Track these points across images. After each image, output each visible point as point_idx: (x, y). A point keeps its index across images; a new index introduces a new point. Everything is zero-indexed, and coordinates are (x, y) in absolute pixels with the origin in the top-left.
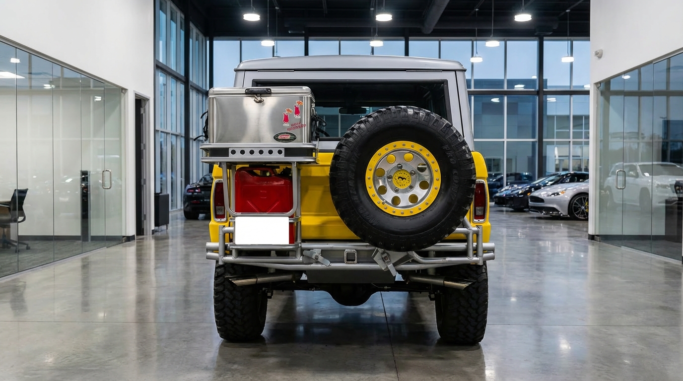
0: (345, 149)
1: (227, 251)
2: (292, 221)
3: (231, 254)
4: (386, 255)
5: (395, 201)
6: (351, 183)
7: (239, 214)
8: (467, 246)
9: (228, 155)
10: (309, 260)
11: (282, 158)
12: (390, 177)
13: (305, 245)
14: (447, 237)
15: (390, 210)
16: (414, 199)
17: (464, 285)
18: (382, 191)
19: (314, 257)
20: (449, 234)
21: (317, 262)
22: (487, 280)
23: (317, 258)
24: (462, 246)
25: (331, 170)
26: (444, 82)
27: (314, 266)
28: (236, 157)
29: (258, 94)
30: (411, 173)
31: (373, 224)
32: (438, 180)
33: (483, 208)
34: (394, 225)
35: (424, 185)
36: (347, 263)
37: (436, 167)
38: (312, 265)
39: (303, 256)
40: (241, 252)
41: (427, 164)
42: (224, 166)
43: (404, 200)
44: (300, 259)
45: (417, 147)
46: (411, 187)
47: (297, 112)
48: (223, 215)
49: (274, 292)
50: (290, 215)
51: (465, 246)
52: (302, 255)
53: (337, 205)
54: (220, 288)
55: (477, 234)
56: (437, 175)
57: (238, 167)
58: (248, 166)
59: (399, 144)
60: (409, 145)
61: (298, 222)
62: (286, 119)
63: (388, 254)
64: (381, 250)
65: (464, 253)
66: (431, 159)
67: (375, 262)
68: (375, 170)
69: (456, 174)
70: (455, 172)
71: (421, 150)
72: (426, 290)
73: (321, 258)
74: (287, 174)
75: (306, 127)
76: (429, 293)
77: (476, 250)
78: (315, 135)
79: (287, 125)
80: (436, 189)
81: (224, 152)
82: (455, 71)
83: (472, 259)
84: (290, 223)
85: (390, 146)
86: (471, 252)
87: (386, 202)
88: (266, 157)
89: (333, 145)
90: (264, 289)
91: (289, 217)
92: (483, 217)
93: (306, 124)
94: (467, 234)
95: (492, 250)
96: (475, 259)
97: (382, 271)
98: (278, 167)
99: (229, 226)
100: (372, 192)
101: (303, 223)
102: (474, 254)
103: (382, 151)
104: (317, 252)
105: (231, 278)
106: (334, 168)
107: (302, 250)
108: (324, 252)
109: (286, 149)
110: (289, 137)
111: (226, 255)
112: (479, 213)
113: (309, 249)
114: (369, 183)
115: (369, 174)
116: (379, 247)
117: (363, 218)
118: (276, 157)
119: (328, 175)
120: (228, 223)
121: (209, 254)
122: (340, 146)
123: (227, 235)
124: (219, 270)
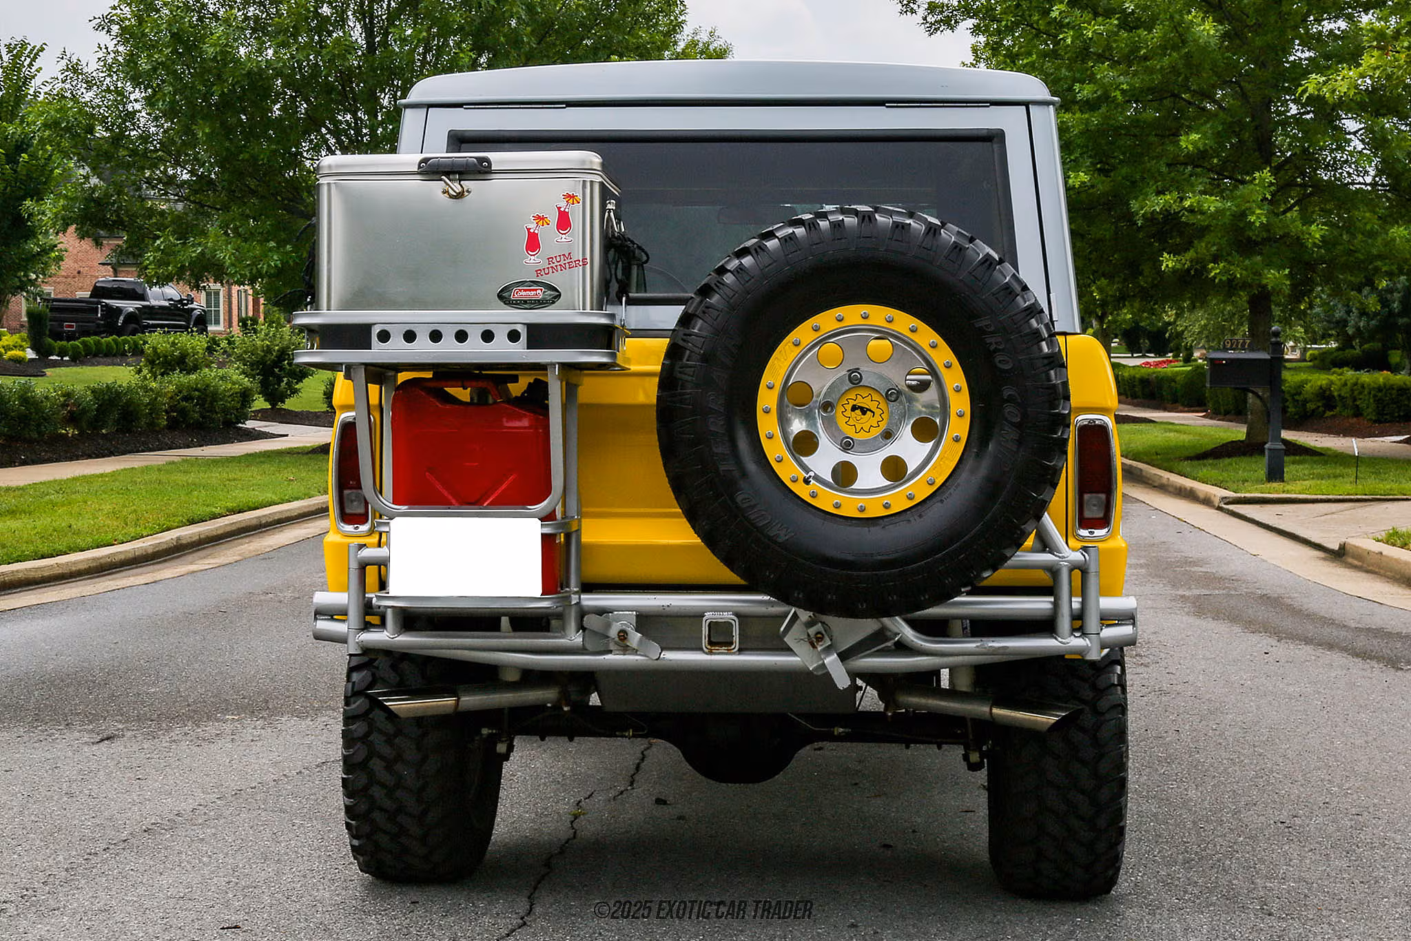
0: (697, 327)
1: (371, 616)
2: (547, 530)
3: (383, 624)
4: (819, 627)
5: (844, 476)
6: (716, 425)
7: (403, 508)
8: (1056, 604)
9: (368, 346)
10: (600, 641)
11: (519, 352)
12: (827, 406)
13: (590, 600)
14: (991, 577)
15: (827, 500)
16: (894, 469)
17: (1047, 719)
18: (804, 445)
19: (613, 633)
20: (995, 569)
21: (626, 649)
22: (1122, 708)
23: (623, 635)
24: (1041, 604)
25: (662, 386)
26: (995, 138)
27: (615, 659)
28: (393, 351)
29: (454, 173)
30: (887, 397)
31: (780, 540)
32: (961, 415)
33: (1103, 496)
34: (838, 544)
35: (926, 430)
36: (711, 653)
37: (955, 379)
38: (609, 657)
39: (584, 629)
40: (412, 619)
41: (933, 371)
42: (361, 374)
43: (870, 473)
44: (577, 639)
45: (904, 322)
46: (888, 435)
47: (564, 222)
48: (360, 515)
49: (517, 742)
50: (543, 514)
51: (1050, 606)
52: (581, 627)
53: (679, 486)
54: (359, 728)
55: (1083, 570)
56: (960, 403)
57: (402, 377)
58: (429, 375)
59: (852, 314)
60: (879, 314)
61: (571, 536)
62: (533, 243)
63: (823, 623)
64: (804, 615)
65: (1046, 626)
66: (943, 355)
67: (788, 650)
68: (785, 388)
69: (1010, 399)
70: (1007, 392)
71: (913, 330)
72: (954, 739)
73: (635, 638)
74: (537, 397)
75: (588, 266)
76: (966, 749)
77: (1079, 619)
78: (614, 287)
79: (533, 260)
80: (957, 439)
81: (358, 336)
82: (1026, 104)
83: (1067, 642)
84: (543, 535)
85: (827, 320)
86: (1065, 623)
87: (817, 478)
88: (474, 351)
89: (669, 316)
90: (485, 731)
91: (542, 520)
92: (1104, 522)
93: (588, 256)
94: (1054, 571)
95: (1128, 618)
96: (1076, 642)
97: (810, 673)
98: (515, 379)
99: (379, 546)
100: (775, 449)
101: (585, 539)
102: (1074, 630)
103: (804, 333)
104: (625, 622)
105: (384, 694)
106: (668, 380)
107: (582, 613)
108: (645, 621)
109: (531, 327)
110: (540, 294)
111: (366, 627)
112: (1093, 512)
113: (602, 612)
114: (767, 424)
115: (767, 399)
116: (800, 607)
117: (752, 524)
118: (503, 350)
119: (655, 401)
120: (375, 539)
121: (324, 625)
122: (685, 320)
123: (371, 571)
124: (356, 677)
